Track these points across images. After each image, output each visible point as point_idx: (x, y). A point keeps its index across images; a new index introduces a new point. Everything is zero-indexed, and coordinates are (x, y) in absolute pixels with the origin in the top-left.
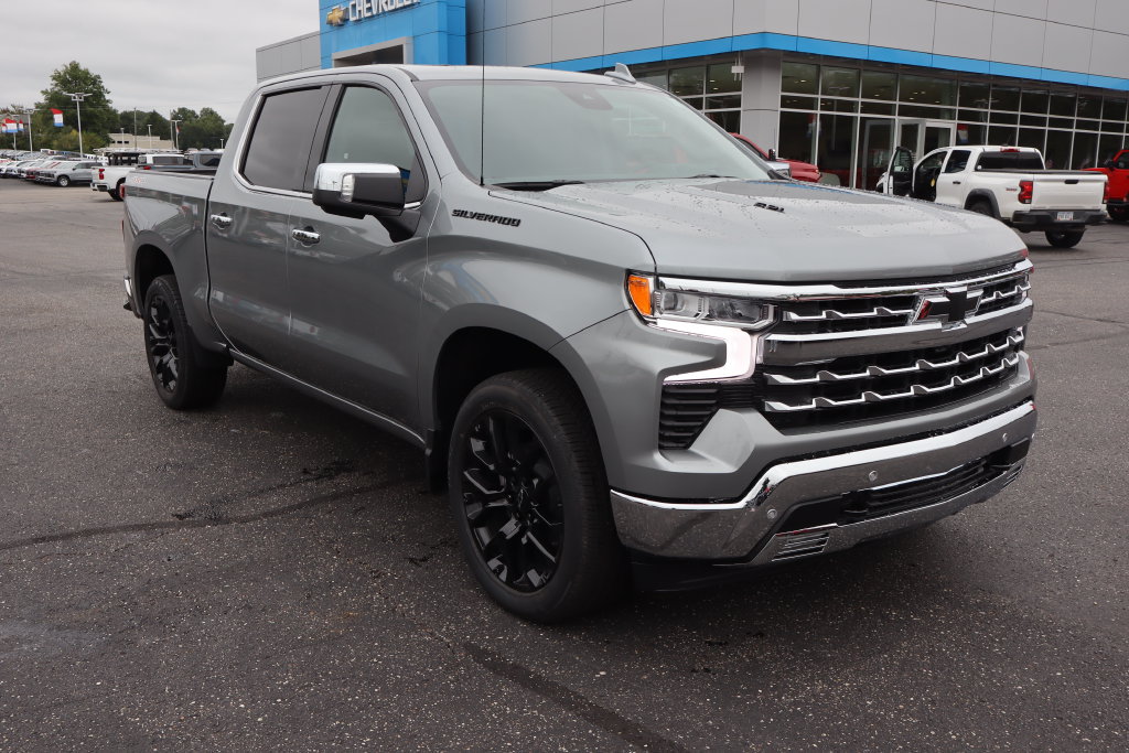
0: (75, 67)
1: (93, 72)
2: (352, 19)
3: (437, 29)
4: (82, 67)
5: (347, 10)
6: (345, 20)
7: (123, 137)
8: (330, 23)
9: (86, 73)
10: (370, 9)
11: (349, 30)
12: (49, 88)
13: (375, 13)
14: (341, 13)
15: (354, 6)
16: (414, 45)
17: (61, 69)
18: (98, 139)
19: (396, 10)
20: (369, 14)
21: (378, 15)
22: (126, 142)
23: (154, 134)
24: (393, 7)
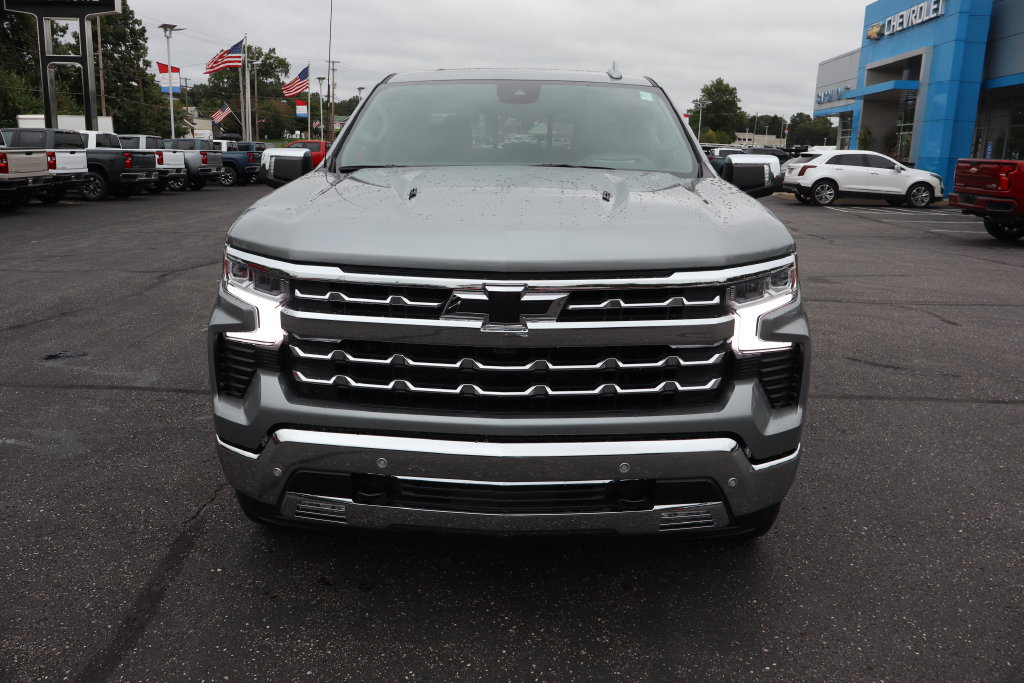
0: (720, 82)
1: (732, 86)
2: (886, 33)
3: (954, 38)
4: (725, 83)
5: (884, 25)
6: (881, 35)
7: (747, 135)
8: (869, 38)
9: (727, 86)
10: (901, 24)
11: (883, 42)
12: (698, 98)
13: (905, 26)
14: (878, 29)
15: (890, 22)
16: (934, 53)
17: (709, 83)
18: (727, 137)
19: (923, 23)
20: (900, 28)
21: (908, 28)
22: (750, 140)
23: (770, 133)
24: (920, 21)
